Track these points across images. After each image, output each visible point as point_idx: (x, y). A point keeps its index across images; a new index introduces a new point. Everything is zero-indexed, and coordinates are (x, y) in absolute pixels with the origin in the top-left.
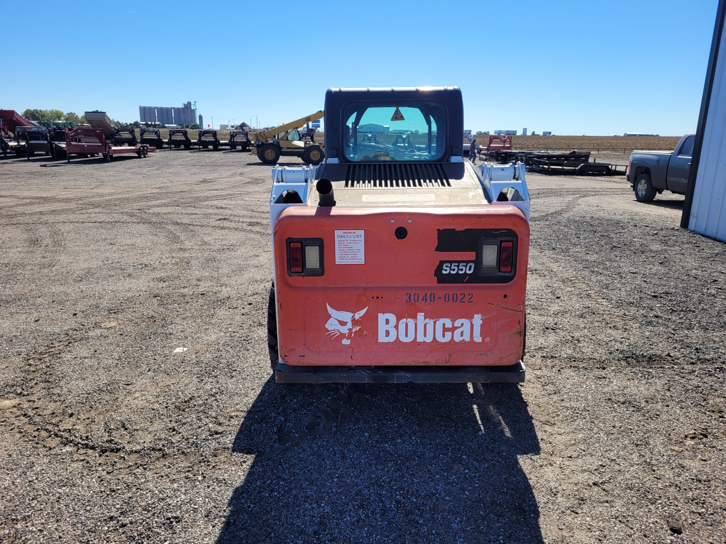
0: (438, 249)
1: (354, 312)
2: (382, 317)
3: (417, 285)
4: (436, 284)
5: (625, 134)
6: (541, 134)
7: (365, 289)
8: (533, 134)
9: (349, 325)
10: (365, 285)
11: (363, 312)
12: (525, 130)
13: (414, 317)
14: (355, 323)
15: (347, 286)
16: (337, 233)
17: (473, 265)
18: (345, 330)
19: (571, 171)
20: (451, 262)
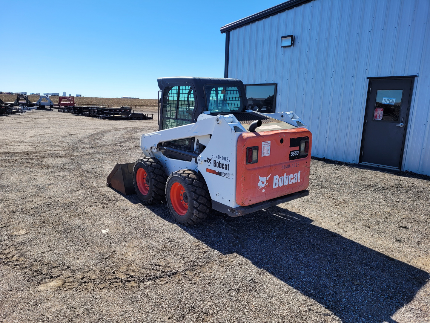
0: (290, 146)
1: (267, 177)
2: (275, 177)
3: (284, 162)
4: (289, 161)
5: (122, 97)
6: (75, 96)
7: (270, 166)
8: (70, 95)
9: (265, 183)
10: (270, 165)
11: (269, 176)
12: (64, 93)
13: (283, 176)
14: (267, 182)
15: (265, 166)
16: (263, 143)
17: (298, 151)
18: (263, 186)
19: (126, 118)
20: (293, 151)
